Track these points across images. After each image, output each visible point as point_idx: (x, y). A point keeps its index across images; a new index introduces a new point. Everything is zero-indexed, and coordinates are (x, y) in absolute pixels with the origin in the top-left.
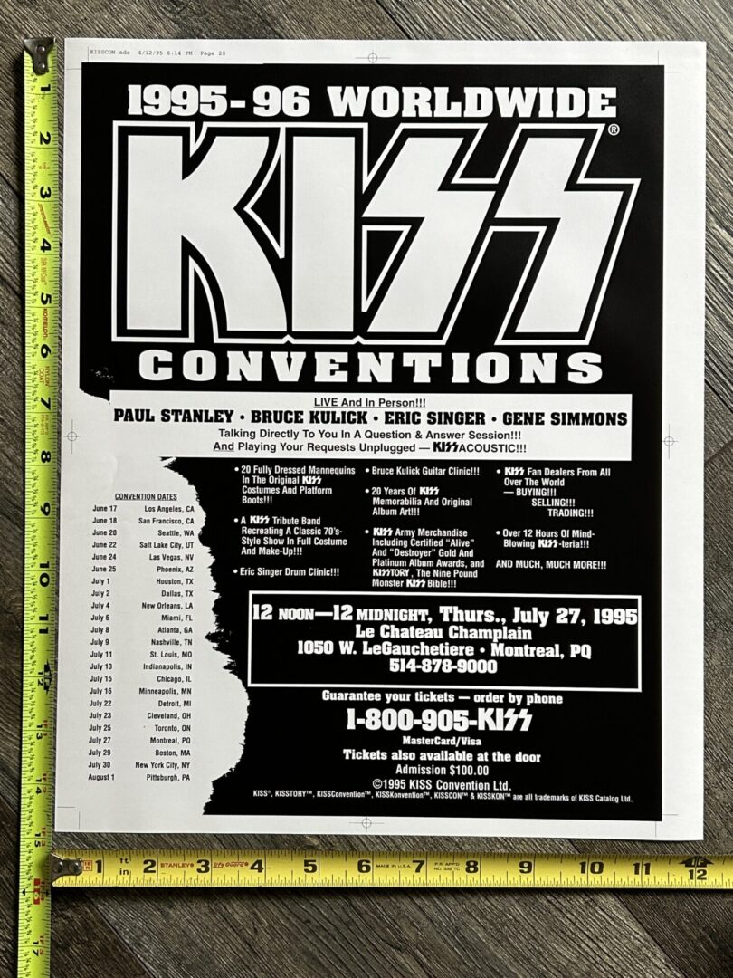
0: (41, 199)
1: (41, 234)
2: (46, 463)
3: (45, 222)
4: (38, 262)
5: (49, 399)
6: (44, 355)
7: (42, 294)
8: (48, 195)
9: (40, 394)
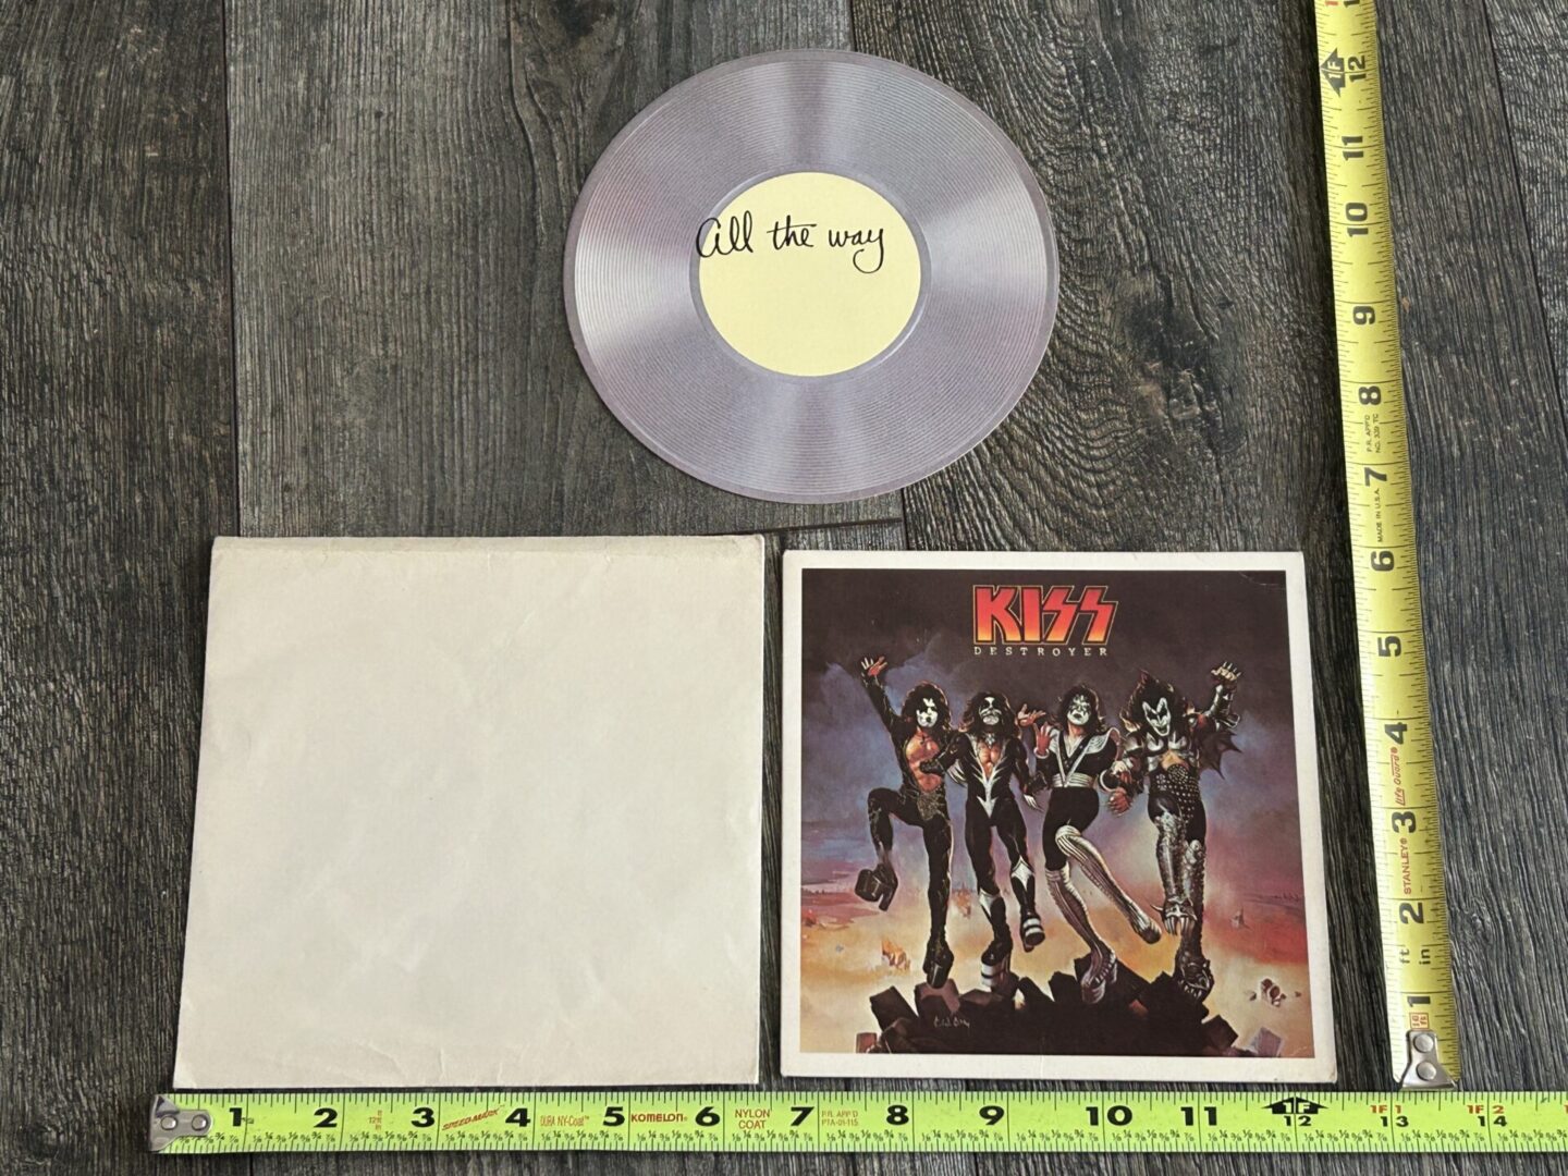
0: (435, 1126)
1: (498, 1124)
2: (908, 1114)
3: (476, 1118)
4: (548, 1130)
5: (794, 1109)
6: (716, 1119)
7: (606, 1123)
8: (429, 1112)
9: (786, 1128)
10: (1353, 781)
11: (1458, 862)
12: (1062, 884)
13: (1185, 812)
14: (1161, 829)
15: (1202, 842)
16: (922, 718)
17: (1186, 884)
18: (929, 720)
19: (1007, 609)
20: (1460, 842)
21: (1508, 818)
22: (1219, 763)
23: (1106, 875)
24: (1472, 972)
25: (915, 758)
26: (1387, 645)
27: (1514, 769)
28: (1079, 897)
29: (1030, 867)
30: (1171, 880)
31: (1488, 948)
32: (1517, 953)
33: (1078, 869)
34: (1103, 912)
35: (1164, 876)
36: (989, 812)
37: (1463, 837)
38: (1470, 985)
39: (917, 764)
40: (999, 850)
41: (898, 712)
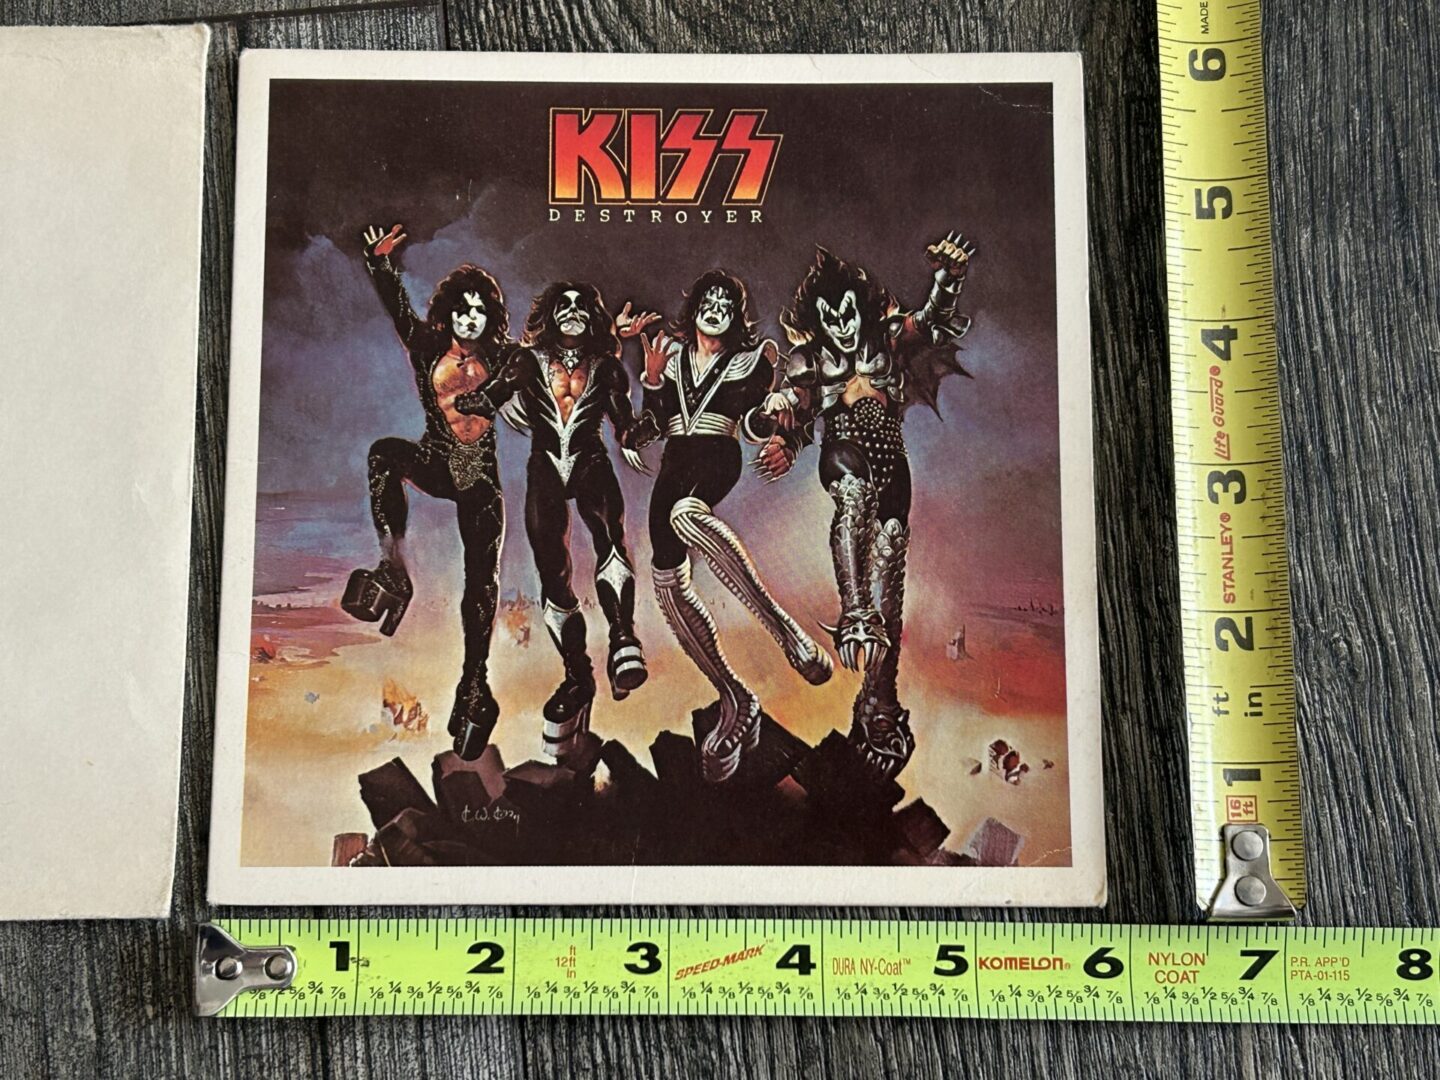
10: (1148, 422)
11: (1313, 550)
12: (678, 590)
13: (878, 473)
14: (839, 501)
15: (904, 522)
16: (461, 324)
17: (876, 589)
18: (472, 327)
19: (603, 147)
20: (1316, 519)
21: (1396, 479)
22: (934, 395)
23: (748, 576)
24: (1331, 725)
25: (447, 388)
26: (1210, 202)
27: (1408, 400)
28: (705, 612)
29: (628, 564)
30: (852, 583)
31: (1357, 687)
32: (1404, 695)
33: (703, 565)
34: (741, 635)
35: (841, 578)
36: (565, 476)
37: (1321, 510)
38: (1327, 748)
39: (451, 399)
40: (579, 537)
41: (422, 314)
